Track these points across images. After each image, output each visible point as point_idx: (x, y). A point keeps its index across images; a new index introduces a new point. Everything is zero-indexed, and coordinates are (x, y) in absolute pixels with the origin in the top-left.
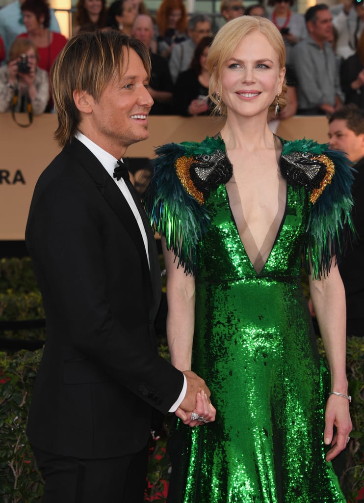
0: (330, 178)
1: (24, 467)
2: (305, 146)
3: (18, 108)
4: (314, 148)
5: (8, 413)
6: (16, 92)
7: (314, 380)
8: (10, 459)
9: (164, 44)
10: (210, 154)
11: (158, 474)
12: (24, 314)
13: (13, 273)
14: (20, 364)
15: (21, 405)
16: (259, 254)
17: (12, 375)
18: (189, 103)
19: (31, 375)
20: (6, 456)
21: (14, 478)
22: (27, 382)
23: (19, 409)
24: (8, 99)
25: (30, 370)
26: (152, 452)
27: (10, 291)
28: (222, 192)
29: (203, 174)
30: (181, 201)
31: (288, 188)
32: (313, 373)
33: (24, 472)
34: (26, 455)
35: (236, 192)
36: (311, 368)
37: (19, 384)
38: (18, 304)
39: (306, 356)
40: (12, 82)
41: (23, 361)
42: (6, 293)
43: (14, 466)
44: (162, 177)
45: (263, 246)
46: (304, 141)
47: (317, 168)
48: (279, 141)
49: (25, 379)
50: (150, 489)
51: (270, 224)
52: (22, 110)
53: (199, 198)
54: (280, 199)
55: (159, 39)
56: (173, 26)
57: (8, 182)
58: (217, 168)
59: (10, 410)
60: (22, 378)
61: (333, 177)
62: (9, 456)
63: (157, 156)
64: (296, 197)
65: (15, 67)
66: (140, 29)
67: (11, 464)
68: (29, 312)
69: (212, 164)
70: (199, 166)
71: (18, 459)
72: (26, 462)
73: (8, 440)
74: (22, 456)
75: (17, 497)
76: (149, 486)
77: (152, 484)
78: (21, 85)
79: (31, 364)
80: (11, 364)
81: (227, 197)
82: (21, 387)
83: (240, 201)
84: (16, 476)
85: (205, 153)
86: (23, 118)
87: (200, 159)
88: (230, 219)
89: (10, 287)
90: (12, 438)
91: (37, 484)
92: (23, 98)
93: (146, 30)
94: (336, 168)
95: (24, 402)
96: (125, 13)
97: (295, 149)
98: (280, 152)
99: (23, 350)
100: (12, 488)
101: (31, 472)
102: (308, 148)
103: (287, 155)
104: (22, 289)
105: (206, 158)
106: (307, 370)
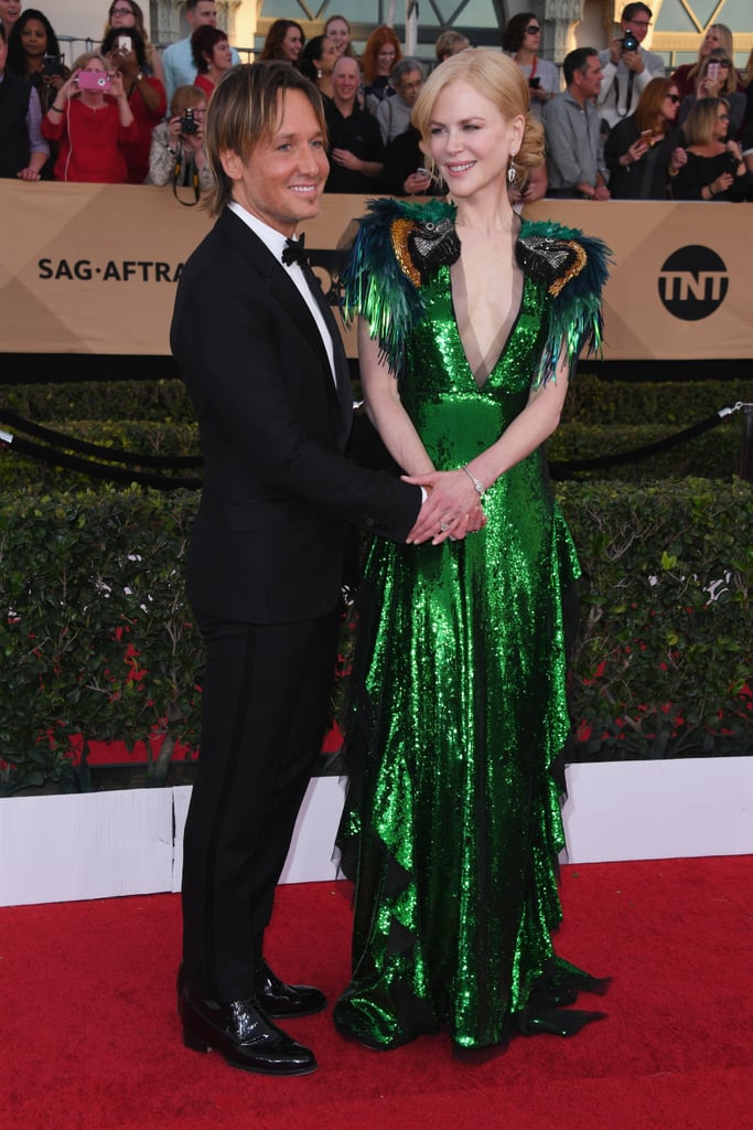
0: (579, 269)
1: (184, 631)
2: (550, 230)
3: (180, 182)
4: (561, 232)
5: (164, 565)
6: (178, 159)
7: (546, 529)
8: (167, 620)
9: (373, 98)
10: (436, 224)
11: (350, 645)
12: (186, 450)
13: (174, 397)
14: (178, 506)
15: (179, 556)
16: (483, 363)
17: (167, 519)
18: (405, 178)
19: (191, 519)
20: (161, 617)
21: (172, 643)
22: (187, 528)
23: (177, 561)
24: (169, 169)
25: (190, 514)
26: (344, 619)
27: (168, 419)
28: (445, 277)
29: (424, 247)
30: (393, 277)
31: (525, 280)
32: (544, 520)
33: (184, 636)
34: (187, 616)
35: (462, 279)
36: (542, 513)
37: (176, 530)
38: (179, 436)
39: (536, 498)
40: (173, 146)
41: (181, 502)
42: (164, 422)
43: (172, 629)
44: (372, 242)
45: (490, 352)
46: (549, 224)
47: (564, 254)
48: (519, 221)
49: (184, 524)
50: (342, 663)
51: (499, 328)
52: (186, 184)
53: (415, 278)
54: (514, 293)
55: (367, 91)
56: (384, 73)
57: (168, 279)
58: (443, 242)
59: (165, 561)
60: (180, 522)
61: (584, 268)
62: (165, 616)
63: (370, 212)
64: (535, 294)
65: (178, 125)
66: (342, 76)
67: (168, 627)
68: (192, 446)
69: (437, 236)
70: (420, 236)
71: (176, 620)
72: (186, 624)
73: (164, 597)
74: (182, 617)
75: (176, 666)
76: (340, 660)
77: (343, 657)
78: (186, 149)
79: (191, 506)
80: (166, 505)
81: (450, 284)
82: (179, 535)
83: (466, 293)
84: (175, 642)
85: (429, 220)
86: (187, 194)
87: (422, 226)
88: (450, 314)
89: (169, 415)
90: (169, 596)
91: (201, 651)
92: (188, 167)
93: (351, 77)
94: (588, 259)
95: (182, 552)
96: (325, 55)
97: (536, 232)
98: (516, 237)
99: (181, 489)
100: (170, 655)
101: (193, 637)
102: (554, 232)
103: (525, 238)
104: (185, 418)
105: (430, 226)
106: (537, 516)
